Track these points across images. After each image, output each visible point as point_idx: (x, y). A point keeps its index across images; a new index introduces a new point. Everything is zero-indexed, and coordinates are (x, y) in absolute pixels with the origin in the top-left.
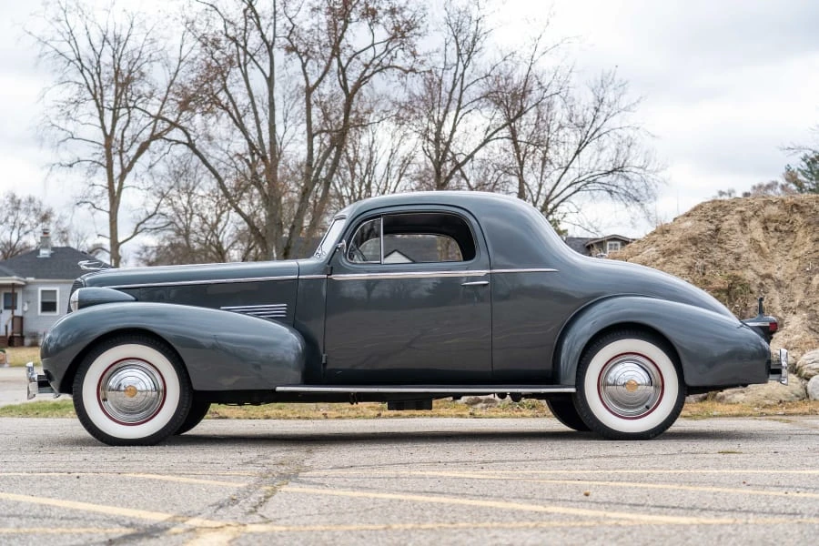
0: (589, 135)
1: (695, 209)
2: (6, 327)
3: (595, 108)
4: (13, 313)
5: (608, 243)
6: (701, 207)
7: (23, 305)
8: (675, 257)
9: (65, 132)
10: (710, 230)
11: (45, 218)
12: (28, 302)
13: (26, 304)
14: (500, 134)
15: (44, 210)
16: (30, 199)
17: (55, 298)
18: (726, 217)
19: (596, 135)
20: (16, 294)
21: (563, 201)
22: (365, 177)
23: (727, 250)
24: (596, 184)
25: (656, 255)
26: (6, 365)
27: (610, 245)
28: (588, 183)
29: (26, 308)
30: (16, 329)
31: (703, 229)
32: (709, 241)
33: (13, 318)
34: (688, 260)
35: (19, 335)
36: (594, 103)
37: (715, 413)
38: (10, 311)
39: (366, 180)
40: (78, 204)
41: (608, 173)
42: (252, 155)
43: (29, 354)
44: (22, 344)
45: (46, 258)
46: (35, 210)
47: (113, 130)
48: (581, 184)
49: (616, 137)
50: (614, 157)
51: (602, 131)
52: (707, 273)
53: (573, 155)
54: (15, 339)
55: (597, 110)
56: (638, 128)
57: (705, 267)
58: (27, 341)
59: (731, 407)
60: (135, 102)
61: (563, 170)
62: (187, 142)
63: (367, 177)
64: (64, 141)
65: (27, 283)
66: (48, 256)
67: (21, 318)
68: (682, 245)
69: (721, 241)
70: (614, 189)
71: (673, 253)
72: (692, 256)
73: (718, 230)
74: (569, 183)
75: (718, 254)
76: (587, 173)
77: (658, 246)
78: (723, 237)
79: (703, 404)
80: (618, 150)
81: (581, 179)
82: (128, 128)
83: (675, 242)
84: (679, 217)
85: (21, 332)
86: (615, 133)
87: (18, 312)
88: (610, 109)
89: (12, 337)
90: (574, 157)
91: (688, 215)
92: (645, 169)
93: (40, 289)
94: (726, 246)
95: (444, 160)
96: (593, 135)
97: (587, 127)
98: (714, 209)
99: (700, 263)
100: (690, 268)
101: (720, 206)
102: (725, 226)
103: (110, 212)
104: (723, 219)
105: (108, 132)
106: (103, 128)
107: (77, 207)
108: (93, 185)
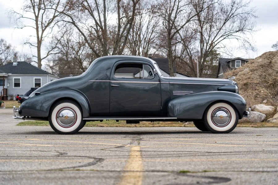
0: (229, 16)
1: (263, 55)
2: (1, 93)
3: (232, 5)
4: (3, 87)
5: (236, 61)
6: (265, 54)
7: (7, 84)
8: (255, 72)
9: (19, 15)
10: (268, 62)
11: (8, 48)
12: (9, 83)
13: (8, 84)
14: (193, 18)
15: (7, 45)
16: (2, 40)
17: (20, 82)
18: (274, 58)
19: (232, 16)
20: (4, 80)
21: (218, 43)
22: (138, 32)
23: (273, 70)
24: (232, 36)
25: (249, 71)
26: (4, 108)
27: (237, 61)
28: (229, 35)
29: (8, 86)
30: (5, 93)
31: (265, 62)
32: (267, 66)
33: (4, 89)
34: (260, 73)
35: (6, 96)
36: (231, 3)
37: (265, 126)
38: (2, 87)
39: (139, 33)
40: (25, 44)
41: (237, 31)
42: (97, 27)
43: (11, 103)
44: (7, 99)
45: (15, 66)
46: (4, 44)
47: (38, 14)
48: (226, 36)
49: (240, 17)
50: (239, 25)
51: (234, 15)
52: (266, 78)
53: (223, 24)
54: (5, 98)
55: (233, 6)
56: (249, 13)
57: (265, 76)
58: (9, 98)
59: (271, 124)
60: (52, 6)
61: (219, 30)
62: (72, 22)
63: (139, 32)
64: (19, 18)
65: (9, 76)
66: (16, 65)
67: (7, 89)
68: (258, 68)
69: (272, 67)
70: (239, 38)
71: (255, 70)
72: (261, 72)
73: (271, 62)
74: (221, 36)
75: (270, 71)
76: (228, 32)
77: (249, 68)
78: (272, 65)
79: (262, 123)
80: (241, 22)
81: (226, 34)
82: (44, 13)
83: (255, 67)
84: (258, 57)
85: (7, 95)
86: (240, 15)
87: (5, 87)
88: (238, 6)
89: (3, 97)
90: (223, 26)
91: (260, 57)
92: (252, 30)
93: (14, 78)
94: (273, 68)
95: (171, 29)
96: (231, 16)
97: (229, 13)
98: (270, 55)
99: (264, 74)
100: (260, 76)
101: (272, 54)
102: (273, 61)
103: (37, 47)
104: (273, 58)
105: (37, 15)
106: (35, 13)
107: (24, 44)
108: (31, 36)
